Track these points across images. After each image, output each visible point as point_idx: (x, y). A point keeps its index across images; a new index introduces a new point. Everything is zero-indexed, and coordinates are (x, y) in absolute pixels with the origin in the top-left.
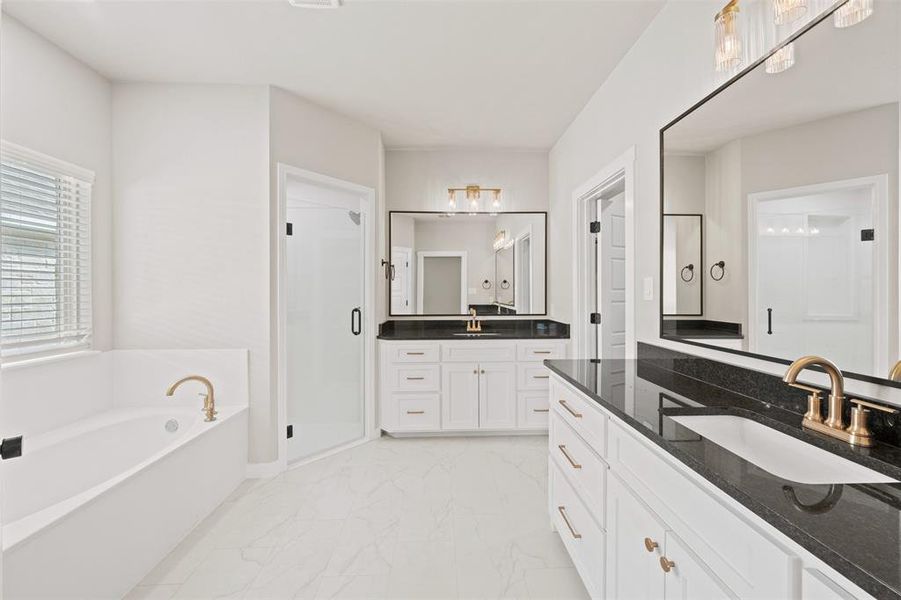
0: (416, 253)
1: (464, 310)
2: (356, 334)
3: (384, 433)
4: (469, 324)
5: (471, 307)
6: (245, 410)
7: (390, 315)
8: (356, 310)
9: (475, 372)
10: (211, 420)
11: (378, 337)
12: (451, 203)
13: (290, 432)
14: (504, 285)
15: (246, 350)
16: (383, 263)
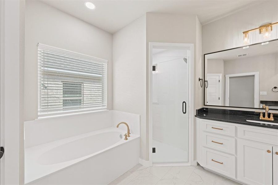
0: (225, 76)
1: (257, 105)
2: (184, 113)
3: (198, 164)
4: (261, 115)
5: (262, 102)
6: (139, 137)
7: (204, 105)
8: (184, 102)
9: (268, 151)
10: (126, 140)
11: (195, 116)
12: (246, 39)
13: (154, 150)
14: (274, 90)
15: (139, 115)
16: (200, 80)
